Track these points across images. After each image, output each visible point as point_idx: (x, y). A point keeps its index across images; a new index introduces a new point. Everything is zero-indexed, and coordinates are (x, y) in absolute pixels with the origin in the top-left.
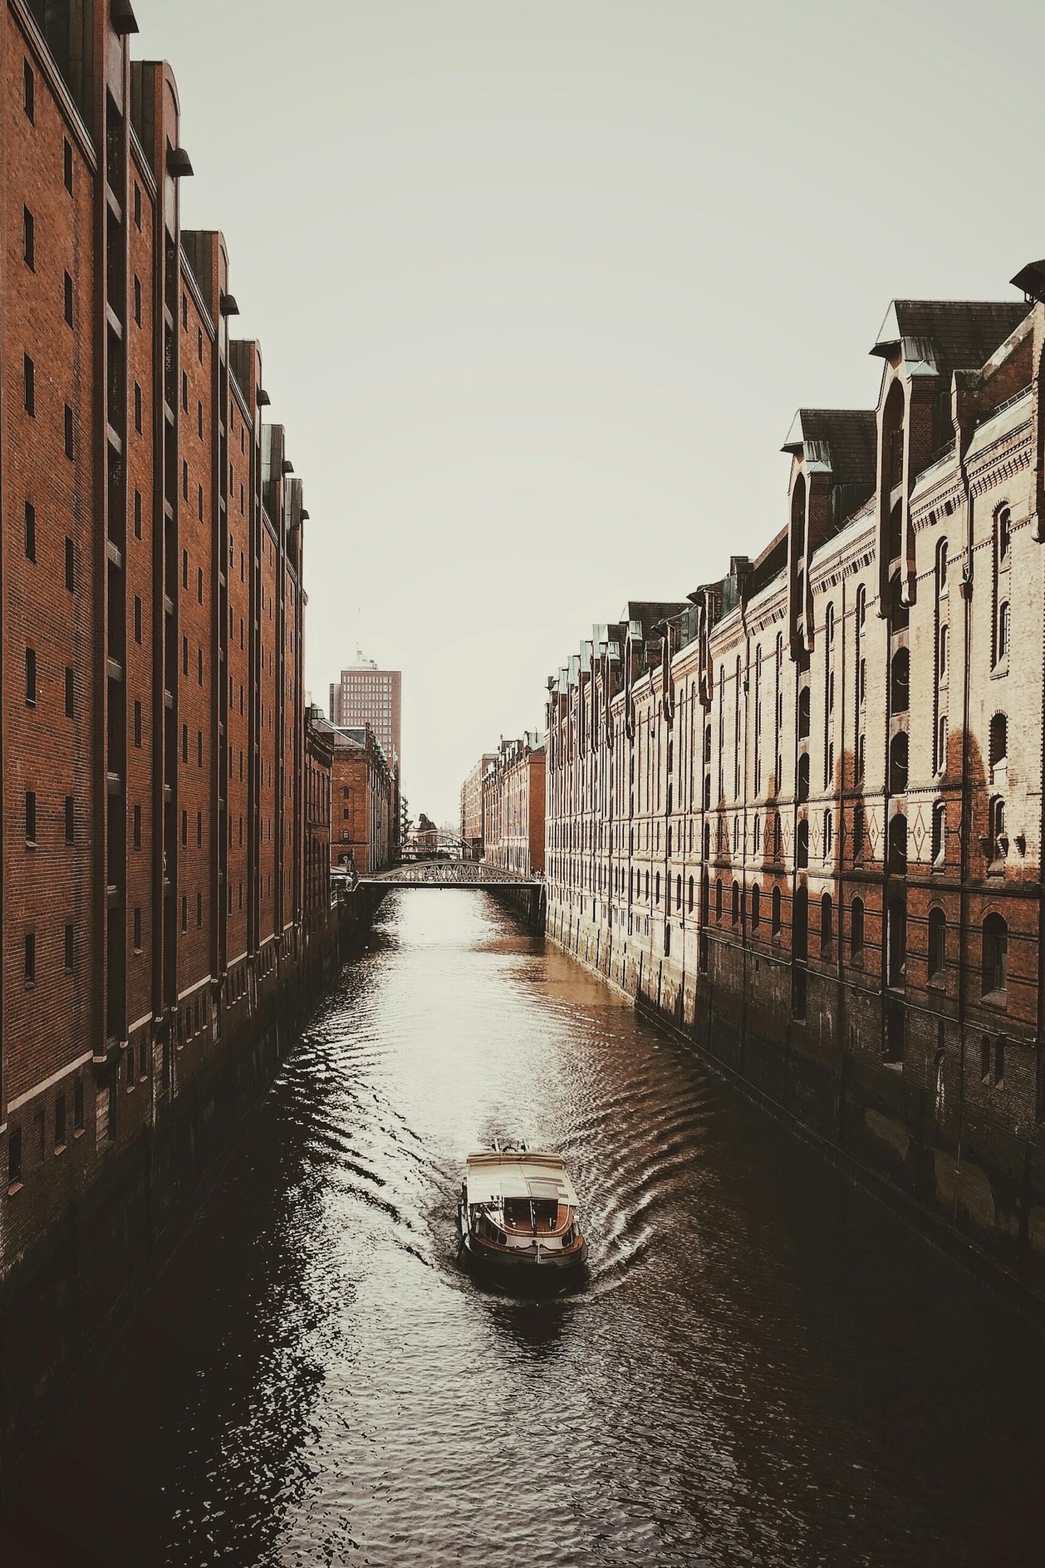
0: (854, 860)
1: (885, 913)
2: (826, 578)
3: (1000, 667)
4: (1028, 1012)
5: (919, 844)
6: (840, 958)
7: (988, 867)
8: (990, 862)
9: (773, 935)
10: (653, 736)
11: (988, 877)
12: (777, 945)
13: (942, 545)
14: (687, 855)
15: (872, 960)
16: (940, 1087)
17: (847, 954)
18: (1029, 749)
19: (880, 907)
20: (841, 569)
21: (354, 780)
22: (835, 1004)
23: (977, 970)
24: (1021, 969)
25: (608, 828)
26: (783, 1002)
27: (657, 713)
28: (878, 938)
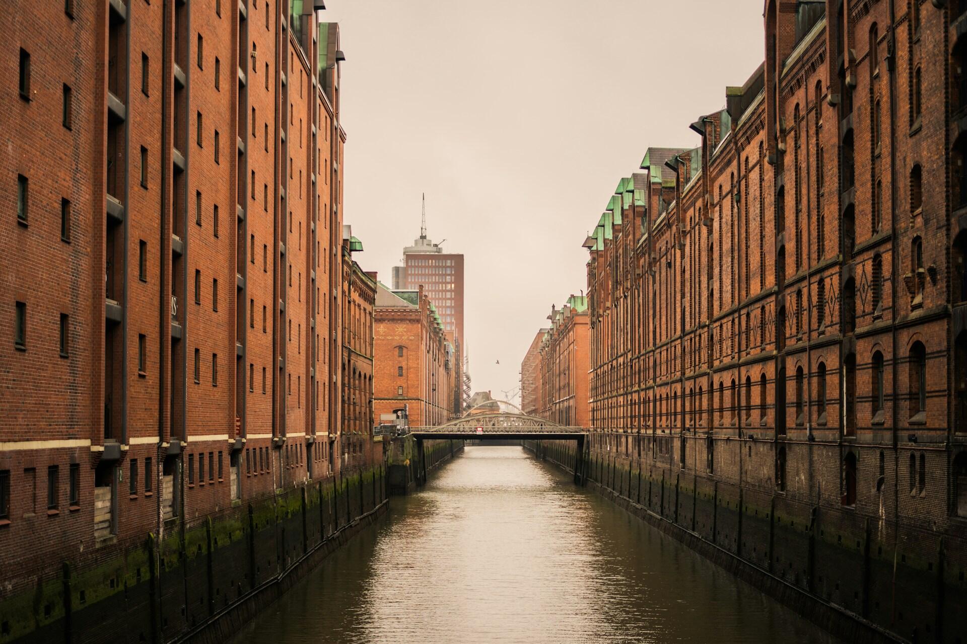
0: (818, 329)
1: (841, 368)
2: (793, 83)
3: (916, 126)
4: (941, 420)
5: (864, 298)
6: (810, 421)
7: (912, 302)
8: (913, 298)
9: (761, 419)
10: (670, 267)
11: (912, 311)
12: (764, 427)
13: (874, 29)
14: (697, 367)
15: (832, 414)
16: (882, 511)
17: (815, 416)
18: (937, 189)
19: (837, 365)
20: (803, 72)
21: (408, 339)
22: (806, 465)
23: (906, 397)
24: (936, 384)
25: (637, 364)
26: (770, 479)
27: (673, 244)
28: (836, 395)
